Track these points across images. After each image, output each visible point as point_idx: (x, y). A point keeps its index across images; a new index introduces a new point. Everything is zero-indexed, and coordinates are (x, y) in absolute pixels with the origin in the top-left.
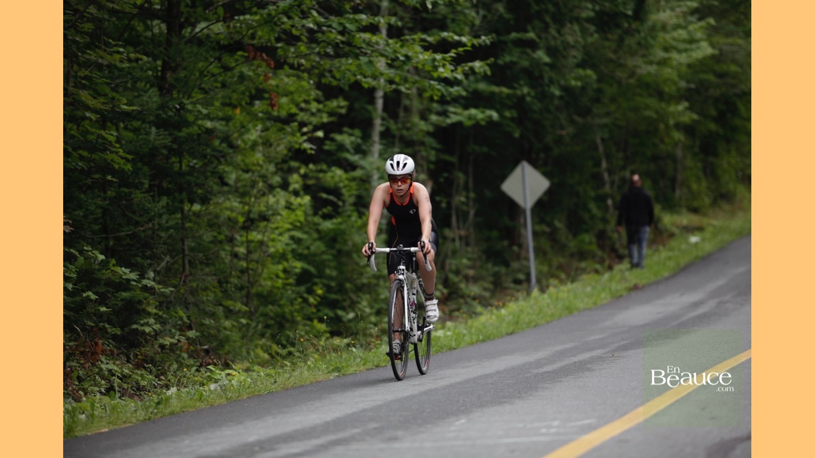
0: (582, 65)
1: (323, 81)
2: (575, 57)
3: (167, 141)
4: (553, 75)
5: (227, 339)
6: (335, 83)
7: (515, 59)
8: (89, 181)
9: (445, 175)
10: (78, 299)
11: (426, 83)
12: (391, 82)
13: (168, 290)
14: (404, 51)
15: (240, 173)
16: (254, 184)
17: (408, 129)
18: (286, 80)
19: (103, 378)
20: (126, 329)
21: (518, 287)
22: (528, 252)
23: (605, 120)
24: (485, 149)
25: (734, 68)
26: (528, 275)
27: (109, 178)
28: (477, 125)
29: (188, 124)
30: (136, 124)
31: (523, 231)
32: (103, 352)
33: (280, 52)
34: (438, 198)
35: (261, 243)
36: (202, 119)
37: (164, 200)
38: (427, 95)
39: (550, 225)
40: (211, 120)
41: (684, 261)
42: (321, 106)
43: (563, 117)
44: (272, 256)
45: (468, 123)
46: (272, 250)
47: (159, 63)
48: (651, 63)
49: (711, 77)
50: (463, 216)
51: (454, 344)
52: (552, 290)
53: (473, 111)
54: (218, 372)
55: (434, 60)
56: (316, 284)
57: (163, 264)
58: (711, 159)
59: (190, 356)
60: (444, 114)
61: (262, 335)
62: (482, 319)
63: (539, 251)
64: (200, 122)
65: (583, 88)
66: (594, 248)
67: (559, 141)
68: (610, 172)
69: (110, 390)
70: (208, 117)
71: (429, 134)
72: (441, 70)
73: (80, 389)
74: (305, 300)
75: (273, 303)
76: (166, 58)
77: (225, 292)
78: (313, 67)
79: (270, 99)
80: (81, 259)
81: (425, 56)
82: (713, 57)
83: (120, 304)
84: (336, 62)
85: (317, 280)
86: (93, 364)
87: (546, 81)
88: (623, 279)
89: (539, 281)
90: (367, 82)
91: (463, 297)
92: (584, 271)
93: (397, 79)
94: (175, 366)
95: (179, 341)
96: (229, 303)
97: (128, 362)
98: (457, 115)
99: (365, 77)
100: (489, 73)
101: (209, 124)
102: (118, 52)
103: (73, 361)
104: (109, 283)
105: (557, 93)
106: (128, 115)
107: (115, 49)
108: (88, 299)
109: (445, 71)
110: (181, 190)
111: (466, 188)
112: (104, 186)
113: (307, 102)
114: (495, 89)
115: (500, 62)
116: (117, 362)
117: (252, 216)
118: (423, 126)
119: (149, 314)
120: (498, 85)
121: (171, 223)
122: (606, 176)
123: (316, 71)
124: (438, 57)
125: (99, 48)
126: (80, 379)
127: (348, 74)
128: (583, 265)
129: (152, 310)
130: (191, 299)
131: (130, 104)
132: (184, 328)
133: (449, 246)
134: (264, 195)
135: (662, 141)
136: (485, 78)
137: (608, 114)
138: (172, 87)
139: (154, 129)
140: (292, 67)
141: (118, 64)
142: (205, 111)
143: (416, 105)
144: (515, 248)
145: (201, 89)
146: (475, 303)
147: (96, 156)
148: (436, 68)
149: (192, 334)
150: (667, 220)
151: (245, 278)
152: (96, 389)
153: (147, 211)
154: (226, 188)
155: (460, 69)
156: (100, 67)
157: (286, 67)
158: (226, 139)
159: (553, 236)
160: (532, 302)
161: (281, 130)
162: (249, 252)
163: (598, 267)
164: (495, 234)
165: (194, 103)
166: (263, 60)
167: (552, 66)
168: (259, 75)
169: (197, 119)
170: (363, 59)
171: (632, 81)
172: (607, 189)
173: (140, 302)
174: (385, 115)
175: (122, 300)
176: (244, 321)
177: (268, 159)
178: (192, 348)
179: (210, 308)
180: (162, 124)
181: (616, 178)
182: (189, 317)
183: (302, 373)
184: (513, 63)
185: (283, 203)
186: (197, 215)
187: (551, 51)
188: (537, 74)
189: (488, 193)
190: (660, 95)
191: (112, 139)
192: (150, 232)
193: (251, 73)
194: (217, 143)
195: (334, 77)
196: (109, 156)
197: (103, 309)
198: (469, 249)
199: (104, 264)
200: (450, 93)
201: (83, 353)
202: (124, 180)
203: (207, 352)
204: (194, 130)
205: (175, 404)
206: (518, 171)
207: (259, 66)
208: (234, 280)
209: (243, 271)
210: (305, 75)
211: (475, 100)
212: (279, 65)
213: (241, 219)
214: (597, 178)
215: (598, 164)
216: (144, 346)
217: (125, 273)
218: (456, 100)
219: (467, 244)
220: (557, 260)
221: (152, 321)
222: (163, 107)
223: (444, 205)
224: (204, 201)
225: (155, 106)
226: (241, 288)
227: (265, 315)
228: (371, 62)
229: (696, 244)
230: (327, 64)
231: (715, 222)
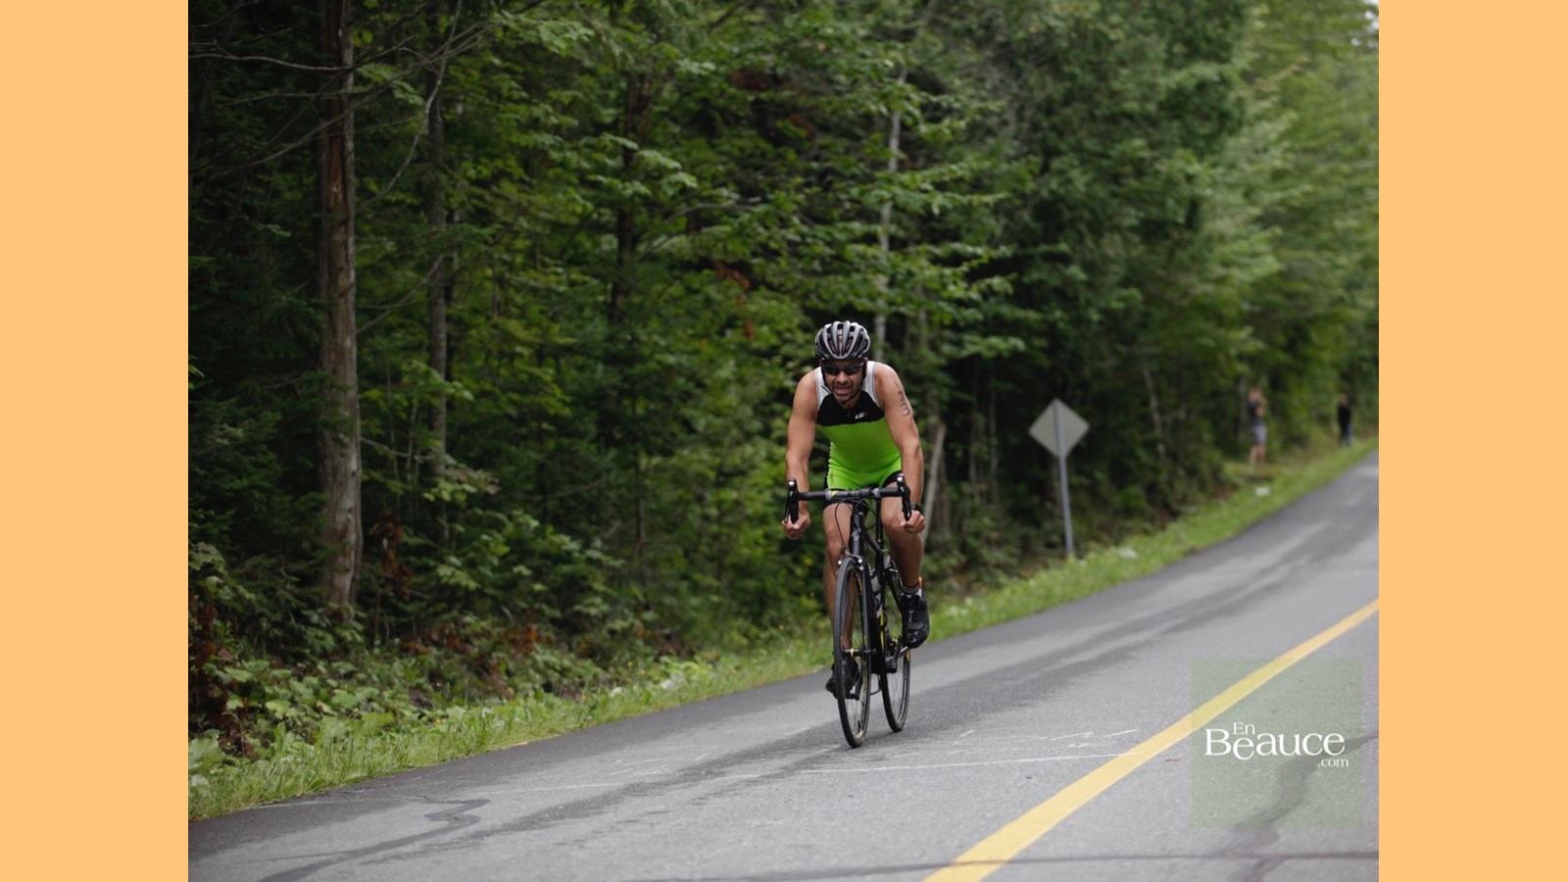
0: (1125, 283)
1: (809, 304)
2: (1116, 273)
3: (616, 379)
4: (1090, 295)
5: (692, 622)
6: (822, 306)
7: (1044, 276)
8: (524, 430)
9: (961, 417)
10: (507, 575)
11: (933, 305)
12: (891, 303)
13: (618, 563)
14: (905, 265)
15: (711, 417)
16: (726, 430)
17: (915, 362)
18: (765, 303)
19: (538, 671)
20: (568, 612)
21: (1052, 551)
22: (1062, 509)
23: (1154, 350)
24: (1009, 386)
25: (1304, 287)
26: (1063, 538)
27: (545, 426)
28: (999, 358)
29: (642, 359)
30: (580, 360)
31: (1056, 483)
32: (539, 639)
33: (757, 269)
34: (952, 446)
35: (737, 503)
36: (661, 352)
37: (613, 453)
38: (936, 319)
39: (1090, 476)
40: (672, 353)
41: (1250, 517)
42: (808, 336)
43: (1103, 346)
44: (749, 519)
45: (988, 354)
46: (750, 511)
47: (610, 286)
48: (1207, 281)
49: (1279, 299)
50: (983, 467)
51: (969, 626)
52: (1092, 556)
53: (994, 340)
54: (675, 664)
55: (942, 276)
56: (803, 552)
57: (612, 531)
58: (1281, 395)
59: (647, 642)
60: (959, 344)
61: (738, 614)
62: (1007, 592)
63: (1077, 510)
64: (658, 357)
65: (1127, 312)
66: (1143, 503)
67: (1099, 375)
68: (1161, 411)
69: (548, 687)
70: (667, 350)
71: (942, 368)
72: (952, 288)
73: (510, 686)
74: (791, 572)
75: (751, 575)
76: (616, 279)
77: (692, 563)
78: (796, 288)
79: (745, 327)
80: (510, 527)
81: (932, 272)
82: (1280, 274)
83: (560, 580)
84: (824, 282)
85: (805, 547)
86: (526, 655)
87: (1082, 301)
88: (1178, 541)
89: (1076, 544)
90: (863, 304)
91: (985, 564)
92: (1130, 531)
93: (899, 300)
94: (627, 655)
95: (632, 625)
96: (697, 576)
97: (570, 650)
98: (975, 345)
99: (858, 296)
100: (1011, 291)
101: (671, 359)
102: (557, 274)
103: (501, 651)
104: (545, 555)
105: (1095, 316)
106: (568, 349)
107: (552, 269)
108: (520, 575)
109: (957, 290)
110: (635, 439)
111: (987, 432)
112: (540, 436)
113: (789, 330)
114: (1021, 313)
115: (1026, 280)
116: (556, 652)
117: (727, 469)
118: (932, 358)
119: (596, 593)
120: (1025, 306)
121: (622, 480)
122: (1156, 417)
123: (799, 292)
124: (948, 271)
125: (535, 268)
126: (508, 673)
127: (839, 296)
128: (1130, 524)
129: (599, 586)
130: (648, 572)
131: (572, 336)
132: (639, 609)
133: (967, 504)
134: (738, 443)
135: (1223, 375)
136: (1007, 298)
137: (1157, 343)
138: (623, 314)
139: (600, 367)
140: (770, 287)
141: (553, 286)
142: (663, 343)
143: (925, 333)
144: (1049, 505)
145: (660, 316)
146: (999, 572)
147: (527, 400)
148: (944, 286)
149: (649, 616)
150: (1231, 469)
151: (717, 546)
152: (529, 685)
153: (590, 466)
154: (693, 437)
155: (975, 287)
156: (534, 291)
157: (763, 290)
158: (691, 377)
159: (1093, 490)
160: (1067, 571)
161: (757, 364)
162: (722, 515)
163: (1148, 526)
164: (1023, 488)
165: (650, 334)
166: (735, 279)
167: (1089, 285)
168: (729, 298)
169: (653, 353)
170: (856, 277)
171: (1185, 303)
172: (1158, 433)
173: (584, 578)
174: (888, 345)
175: (563, 575)
176: (715, 598)
177: (744, 400)
178: (649, 633)
179: (671, 584)
180: (611, 360)
181: (1168, 418)
182: (645, 596)
183: (777, 666)
184: (1041, 283)
185: (763, 453)
186: (658, 469)
187: (1087, 267)
188: (1070, 293)
189: (1014, 440)
190: (1220, 320)
191: (548, 378)
192: (595, 493)
193: (720, 297)
194: (681, 381)
195: (820, 298)
196: (543, 400)
197: (538, 587)
198: (992, 507)
199: (539, 532)
200: (964, 318)
201: (513, 642)
202: (563, 427)
203: (668, 637)
204: (652, 365)
205: (615, 710)
206: (1049, 413)
207: (729, 287)
208: (704, 549)
209: (716, 537)
210: (786, 298)
211: (996, 326)
212: (755, 284)
213: (712, 475)
214: (1146, 420)
215: (1146, 403)
216: (589, 632)
217: (564, 544)
218: (972, 327)
219: (989, 500)
220: (1099, 518)
221: (598, 600)
222: (611, 339)
223: (959, 454)
224: (667, 453)
225: (599, 337)
226: (712, 559)
227: (744, 590)
228: (865, 280)
229: (1264, 499)
230: (811, 283)
231: (1287, 471)
